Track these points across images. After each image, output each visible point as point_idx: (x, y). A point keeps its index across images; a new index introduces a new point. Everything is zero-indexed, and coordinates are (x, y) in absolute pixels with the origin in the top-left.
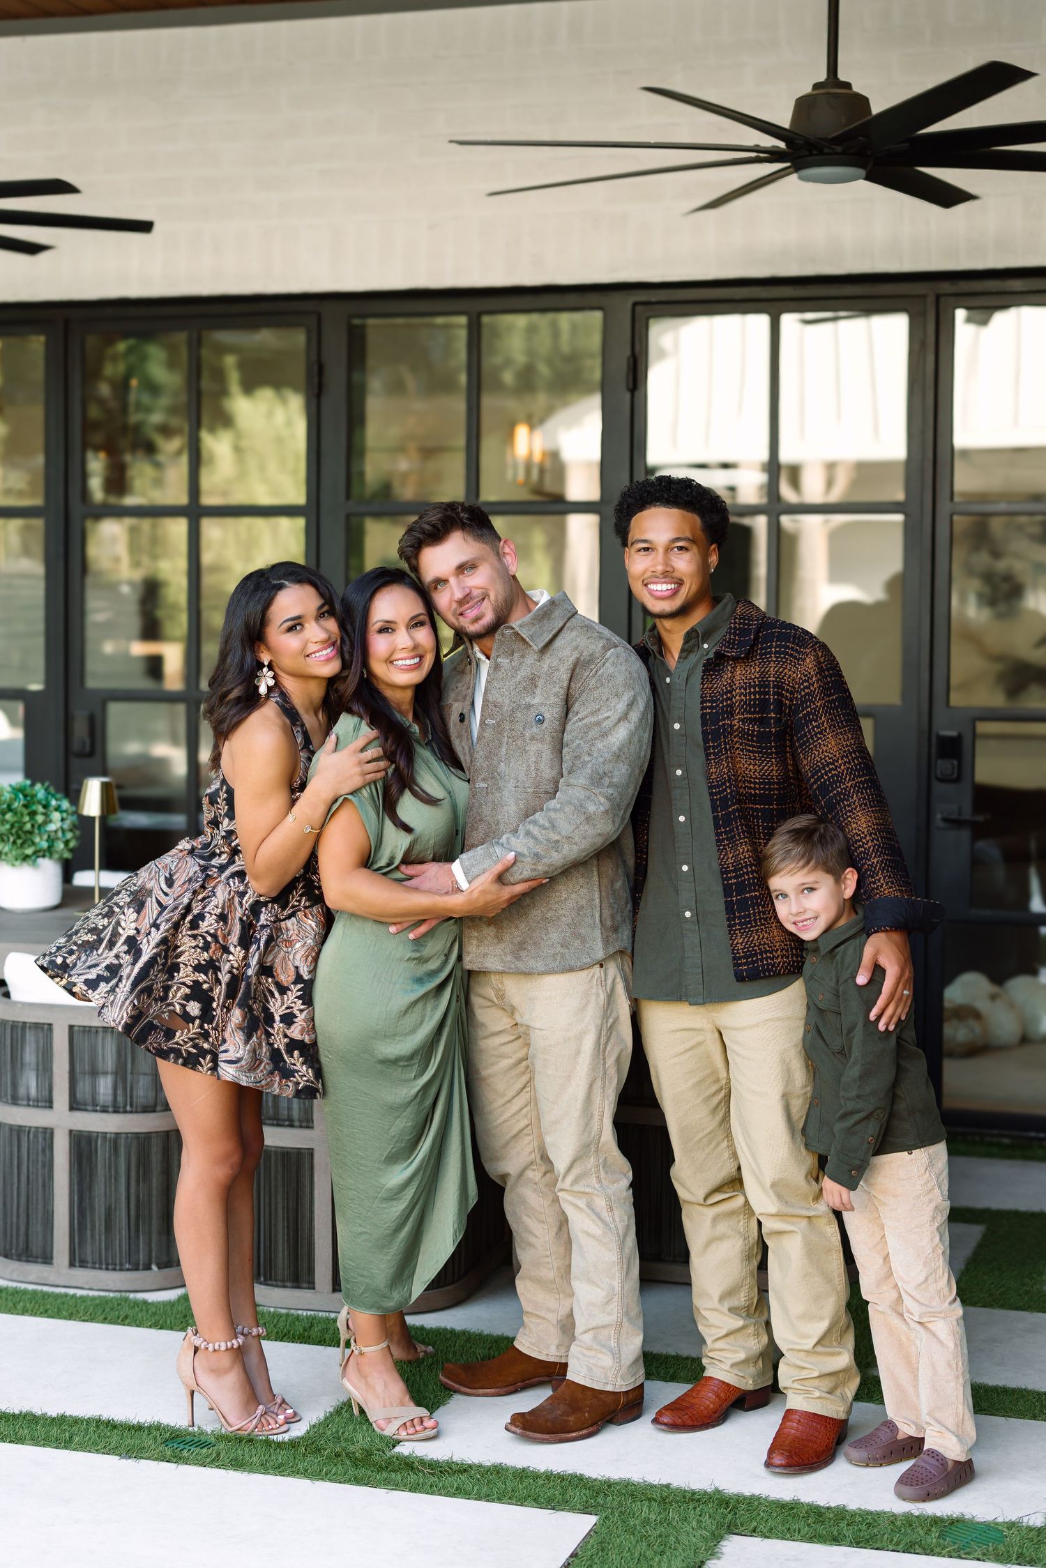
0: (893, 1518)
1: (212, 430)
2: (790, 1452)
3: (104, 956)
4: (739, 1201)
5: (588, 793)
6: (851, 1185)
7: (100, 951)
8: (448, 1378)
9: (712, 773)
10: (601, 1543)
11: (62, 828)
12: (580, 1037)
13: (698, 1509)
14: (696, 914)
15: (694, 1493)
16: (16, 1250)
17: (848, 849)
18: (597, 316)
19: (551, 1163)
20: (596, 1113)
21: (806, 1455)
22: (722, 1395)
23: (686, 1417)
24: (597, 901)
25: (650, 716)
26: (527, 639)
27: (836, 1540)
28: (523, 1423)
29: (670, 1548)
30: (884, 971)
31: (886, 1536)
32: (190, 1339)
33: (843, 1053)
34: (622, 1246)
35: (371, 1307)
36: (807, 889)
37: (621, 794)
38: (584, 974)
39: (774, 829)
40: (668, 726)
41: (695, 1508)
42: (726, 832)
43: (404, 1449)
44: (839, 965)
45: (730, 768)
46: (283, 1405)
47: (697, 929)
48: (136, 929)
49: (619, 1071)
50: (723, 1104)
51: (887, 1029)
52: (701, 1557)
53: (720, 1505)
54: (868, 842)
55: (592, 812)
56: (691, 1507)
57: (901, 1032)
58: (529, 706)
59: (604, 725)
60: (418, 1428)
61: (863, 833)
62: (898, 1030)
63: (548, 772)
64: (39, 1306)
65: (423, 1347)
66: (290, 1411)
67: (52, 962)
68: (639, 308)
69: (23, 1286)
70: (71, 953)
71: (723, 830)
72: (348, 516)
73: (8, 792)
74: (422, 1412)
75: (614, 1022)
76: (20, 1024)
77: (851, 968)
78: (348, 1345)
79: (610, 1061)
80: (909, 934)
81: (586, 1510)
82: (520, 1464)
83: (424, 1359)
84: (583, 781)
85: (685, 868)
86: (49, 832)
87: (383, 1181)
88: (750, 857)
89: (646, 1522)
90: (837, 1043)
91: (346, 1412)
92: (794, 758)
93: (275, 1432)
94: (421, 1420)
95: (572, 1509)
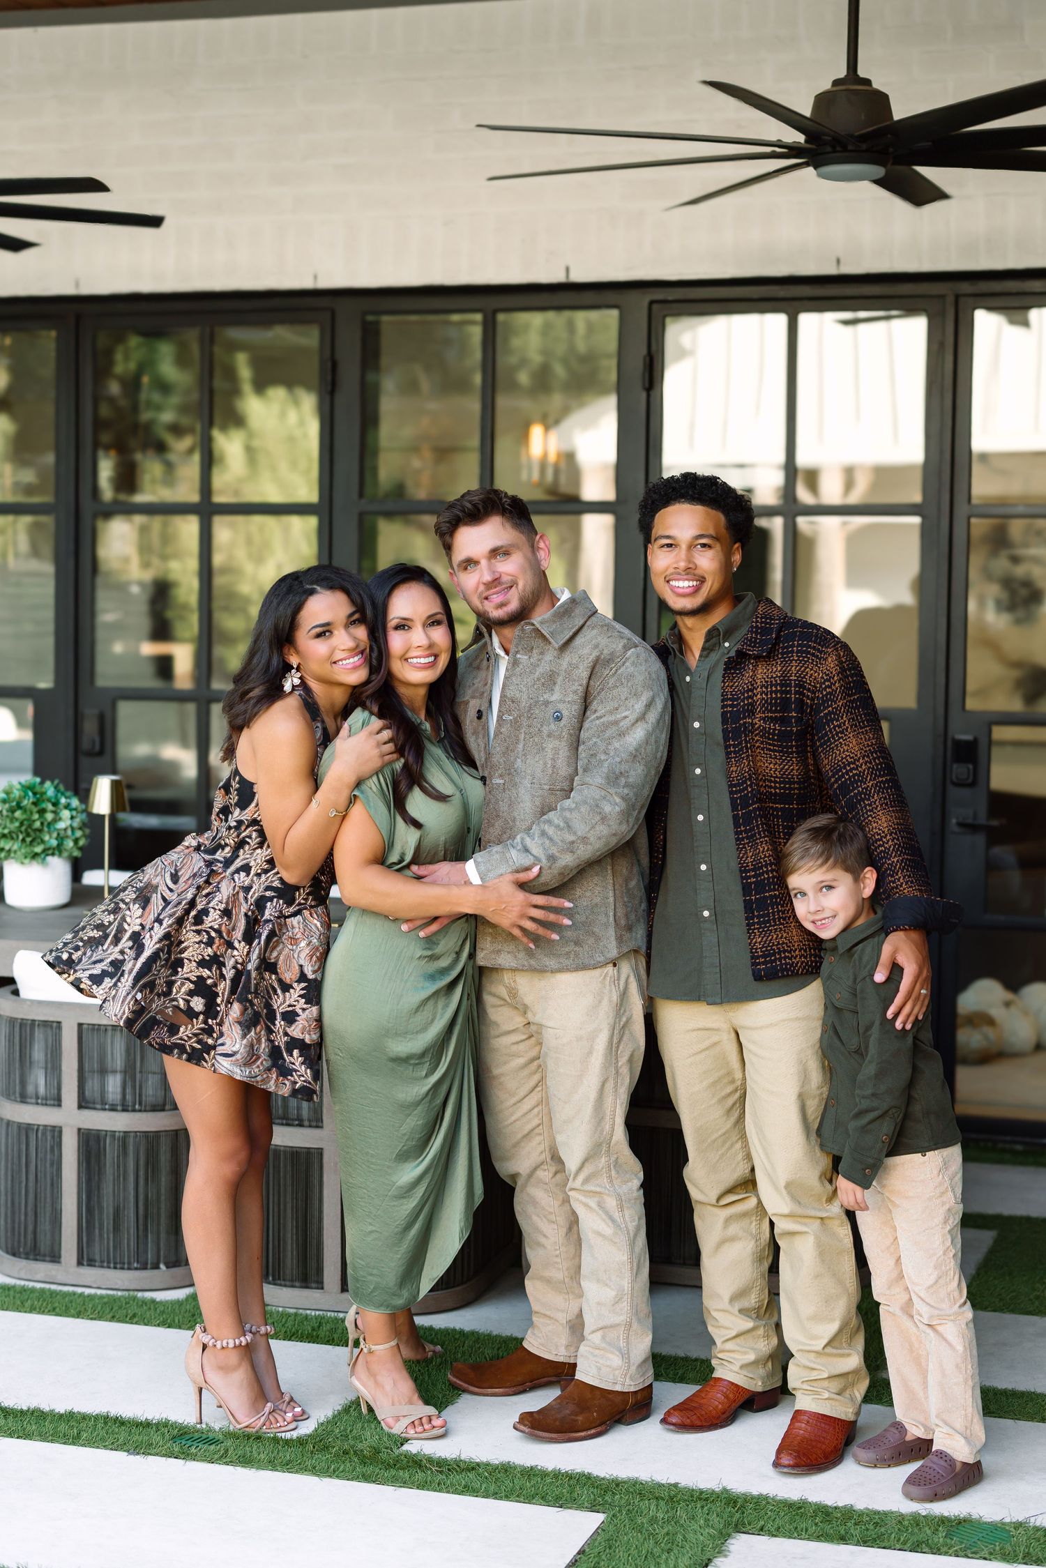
0: (900, 1518)
1: (224, 428)
2: (798, 1452)
3: (109, 952)
4: (753, 1202)
5: (603, 793)
6: (865, 1184)
7: (105, 947)
8: (457, 1377)
9: (733, 771)
10: (608, 1540)
11: (71, 826)
12: (592, 1038)
13: (706, 1508)
14: (715, 914)
15: (701, 1492)
16: (24, 1249)
17: (868, 848)
18: (615, 313)
19: (563, 1163)
20: (608, 1112)
21: (814, 1456)
22: (731, 1396)
23: (695, 1417)
24: (611, 899)
25: (667, 718)
26: (548, 636)
27: (843, 1539)
28: (531, 1422)
29: (678, 1546)
30: (902, 970)
31: (893, 1536)
32: (198, 1337)
33: (860, 1053)
34: (632, 1244)
35: (379, 1306)
36: (826, 886)
37: (636, 795)
38: (597, 972)
39: (794, 829)
40: (687, 726)
41: (703, 1507)
42: (746, 831)
43: (412, 1447)
44: (857, 962)
45: (751, 767)
46: (292, 1403)
47: (715, 929)
48: (141, 925)
49: (631, 1070)
50: (738, 1105)
51: (904, 1027)
52: (708, 1555)
53: (727, 1504)
54: (888, 841)
55: (607, 811)
56: (699, 1506)
57: (917, 1031)
58: (547, 703)
59: (622, 724)
60: (426, 1427)
61: (883, 832)
62: (915, 1030)
63: (564, 770)
64: (47, 1304)
65: (432, 1347)
66: (298, 1410)
67: (58, 958)
68: (655, 307)
69: (31, 1284)
70: (77, 949)
71: (743, 829)
72: (361, 515)
73: (18, 790)
74: (431, 1410)
75: (627, 1022)
76: (29, 1022)
77: (868, 967)
78: (357, 1343)
79: (623, 1060)
80: (928, 934)
81: (593, 1508)
82: (528, 1463)
83: (432, 1358)
84: (599, 780)
85: (703, 867)
86: (58, 830)
87: (394, 1178)
88: (770, 856)
89: (653, 1520)
90: (854, 1043)
91: (355, 1410)
92: (815, 757)
93: (283, 1429)
94: (430, 1419)
95: (580, 1507)
